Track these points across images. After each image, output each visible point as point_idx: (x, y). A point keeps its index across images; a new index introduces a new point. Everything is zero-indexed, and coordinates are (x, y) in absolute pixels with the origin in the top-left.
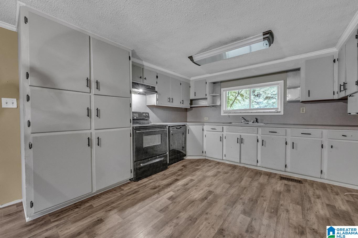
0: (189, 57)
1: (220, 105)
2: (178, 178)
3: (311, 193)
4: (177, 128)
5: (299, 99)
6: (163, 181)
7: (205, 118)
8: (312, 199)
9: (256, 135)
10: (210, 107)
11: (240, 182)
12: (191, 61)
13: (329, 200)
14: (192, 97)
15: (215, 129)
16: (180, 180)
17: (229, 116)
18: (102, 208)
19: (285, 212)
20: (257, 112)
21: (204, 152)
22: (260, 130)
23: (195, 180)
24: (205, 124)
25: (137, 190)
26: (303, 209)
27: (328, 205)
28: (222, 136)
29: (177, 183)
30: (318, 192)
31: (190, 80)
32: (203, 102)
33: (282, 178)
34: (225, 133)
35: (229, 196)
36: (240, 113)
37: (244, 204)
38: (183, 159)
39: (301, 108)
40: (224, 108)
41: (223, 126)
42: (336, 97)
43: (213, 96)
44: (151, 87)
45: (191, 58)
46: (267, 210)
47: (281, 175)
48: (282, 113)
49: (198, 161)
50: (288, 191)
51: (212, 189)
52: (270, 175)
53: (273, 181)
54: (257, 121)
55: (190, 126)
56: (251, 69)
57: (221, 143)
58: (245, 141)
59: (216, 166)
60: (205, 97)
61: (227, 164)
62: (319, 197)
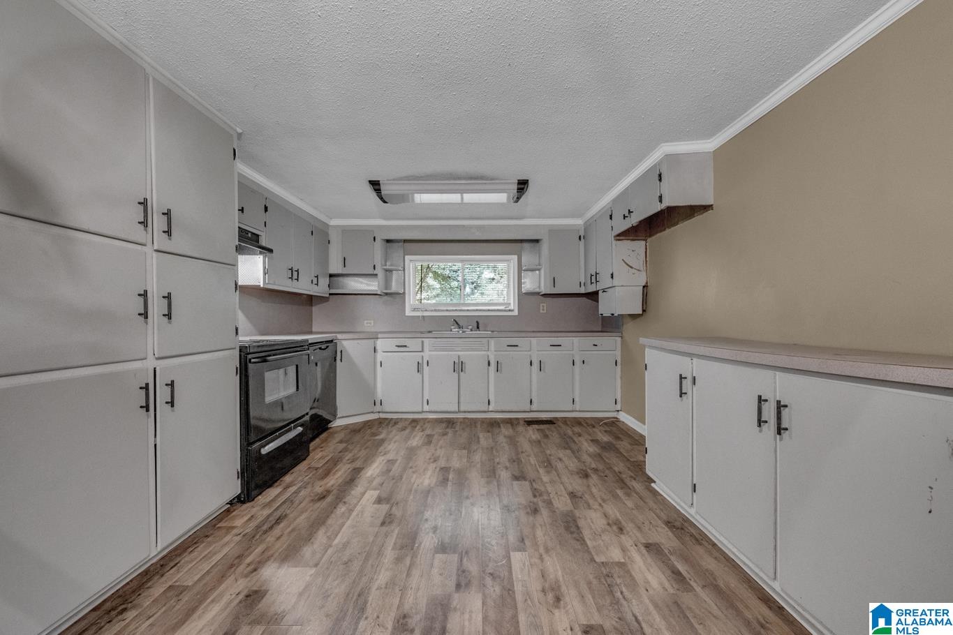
0: (370, 181)
1: (404, 293)
2: (358, 464)
3: (570, 432)
4: (320, 348)
5: (537, 290)
6: (326, 481)
7: (366, 322)
8: (576, 439)
9: (485, 352)
10: (377, 296)
11: (478, 442)
12: (375, 190)
13: (590, 435)
14: (335, 268)
15: (405, 346)
16: (363, 468)
17: (423, 316)
18: (222, 577)
19: (558, 461)
20: (477, 310)
21: (378, 403)
22: (492, 342)
23: (397, 460)
24: (380, 336)
25: (278, 514)
26: (573, 452)
27: (592, 441)
28: (420, 362)
29: (367, 473)
30: (577, 429)
31: (328, 225)
32: (362, 283)
33: (530, 422)
34: (427, 355)
35: (479, 466)
36: (447, 310)
37: (507, 468)
38: (328, 429)
39: (541, 305)
40: (411, 300)
41: (423, 339)
42: (583, 290)
43: (387, 271)
44: (250, 235)
45: (375, 185)
46: (539, 466)
47: (524, 418)
48: (516, 313)
49: (367, 425)
50: (546, 436)
51: (442, 463)
52: (510, 422)
53: (521, 428)
54: (478, 328)
55: (345, 343)
56: (471, 227)
57: (419, 375)
58: (467, 367)
59: (416, 427)
60: (371, 271)
61: (433, 419)
62: (580, 435)
